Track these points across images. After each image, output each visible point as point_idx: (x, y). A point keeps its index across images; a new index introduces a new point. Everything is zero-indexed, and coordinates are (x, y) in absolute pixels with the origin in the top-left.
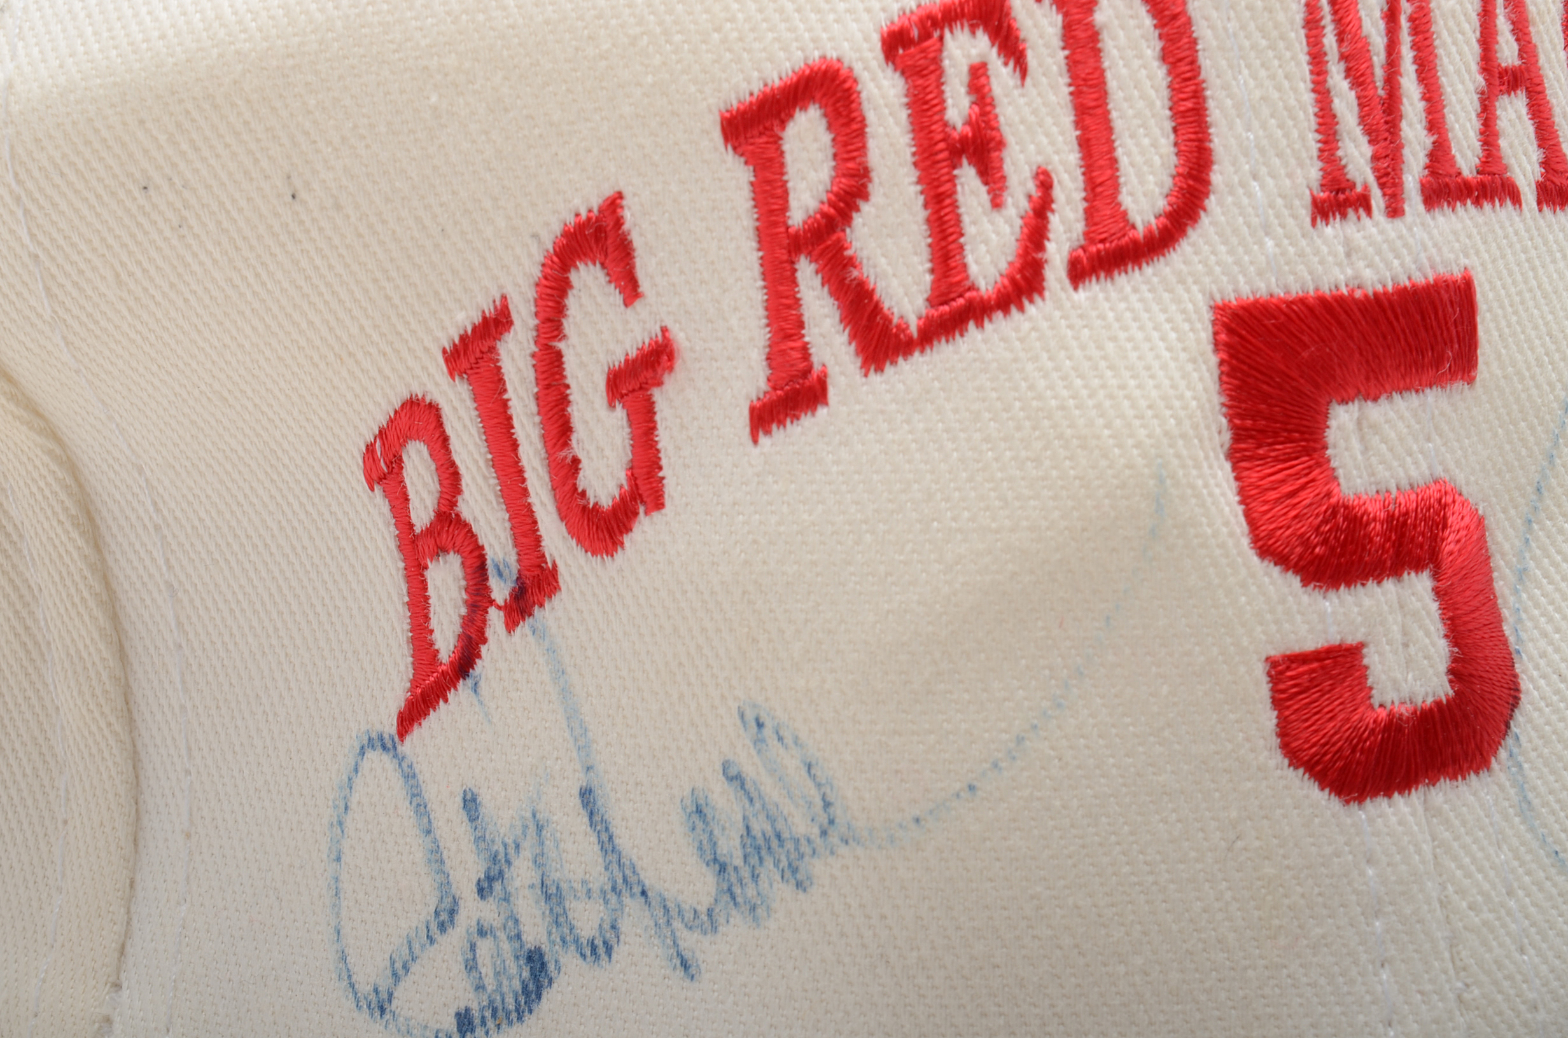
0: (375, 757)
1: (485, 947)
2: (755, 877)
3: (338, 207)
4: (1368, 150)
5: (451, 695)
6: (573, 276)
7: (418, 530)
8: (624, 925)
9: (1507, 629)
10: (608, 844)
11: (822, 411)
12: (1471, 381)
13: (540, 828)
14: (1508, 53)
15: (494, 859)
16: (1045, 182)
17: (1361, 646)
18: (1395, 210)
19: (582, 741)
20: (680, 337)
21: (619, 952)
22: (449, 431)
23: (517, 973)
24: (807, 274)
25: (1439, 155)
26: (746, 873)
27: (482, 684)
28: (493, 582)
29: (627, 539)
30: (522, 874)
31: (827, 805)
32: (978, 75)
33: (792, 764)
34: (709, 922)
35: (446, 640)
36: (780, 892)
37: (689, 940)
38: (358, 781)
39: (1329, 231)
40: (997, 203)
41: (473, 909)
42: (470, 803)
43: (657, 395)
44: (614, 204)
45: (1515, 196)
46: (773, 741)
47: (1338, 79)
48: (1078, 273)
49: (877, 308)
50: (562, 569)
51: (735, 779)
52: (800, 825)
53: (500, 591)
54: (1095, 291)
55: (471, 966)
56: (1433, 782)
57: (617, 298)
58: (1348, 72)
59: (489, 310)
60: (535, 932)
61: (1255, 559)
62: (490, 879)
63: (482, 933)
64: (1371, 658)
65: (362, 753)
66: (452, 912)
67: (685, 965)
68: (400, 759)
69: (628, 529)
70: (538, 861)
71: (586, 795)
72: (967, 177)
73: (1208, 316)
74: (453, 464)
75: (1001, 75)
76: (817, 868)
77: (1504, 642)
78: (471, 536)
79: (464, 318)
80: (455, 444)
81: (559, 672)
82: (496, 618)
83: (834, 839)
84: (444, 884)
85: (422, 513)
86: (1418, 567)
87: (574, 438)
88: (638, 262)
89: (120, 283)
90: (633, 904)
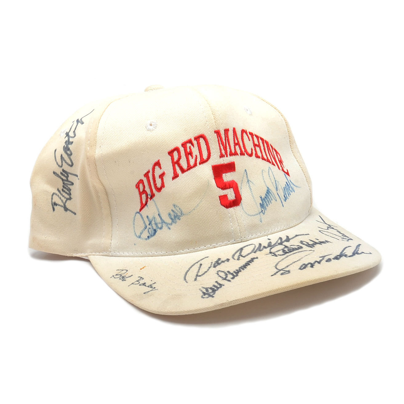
0: (137, 214)
1: (150, 230)
2: (175, 220)
3: (134, 162)
4: (224, 151)
5: (145, 207)
6: (155, 167)
7: (141, 192)
8: (163, 226)
9: (240, 193)
10: (161, 219)
11: (178, 177)
12: (235, 171)
13: (154, 218)
14: (236, 142)
15: (150, 222)
16: (196, 156)
17: (227, 195)
18: (227, 156)
19: (158, 210)
20: (165, 172)
21: (163, 228)
22: (144, 182)
23: (153, 232)
24: (176, 165)
25: (231, 151)
26: (174, 219)
27: (148, 206)
28: (149, 196)
29: (161, 190)
30: (153, 222)
31: (181, 212)
32: (190, 147)
33: (178, 209)
34: (171, 224)
35: (144, 202)
36: (178, 220)
37: (169, 226)
38: (136, 217)
39: (221, 159)
40: (192, 158)
41: (148, 227)
42: (147, 217)
43: (163, 177)
44: (159, 161)
45: (238, 155)
46: (176, 207)
47: (221, 145)
48: (200, 164)
49: (183, 168)
50: (155, 194)
51: (173, 211)
52: (179, 214)
53: (149, 197)
54: (201, 165)
55: (149, 232)
56: (234, 207)
57: (160, 169)
58: (222, 145)
59: (148, 171)
60: (155, 228)
61: (217, 188)
62: (150, 223)
63: (149, 229)
64: (228, 196)
65: (136, 214)
66: (146, 227)
67: (169, 228)
68: (140, 214)
69: (162, 189)
70: (155, 221)
71: (159, 214)
72: (190, 156)
73: (211, 167)
74: (144, 185)
75: (192, 147)
76: (181, 218)
77: (240, 194)
78: (146, 192)
79: (146, 172)
80: (145, 183)
81: (155, 204)
82: (149, 199)
83: (182, 215)
84: (145, 224)
85: (141, 190)
86: (231, 188)
87: (156, 182)
88: (161, 166)
89: (113, 171)
90: (164, 224)
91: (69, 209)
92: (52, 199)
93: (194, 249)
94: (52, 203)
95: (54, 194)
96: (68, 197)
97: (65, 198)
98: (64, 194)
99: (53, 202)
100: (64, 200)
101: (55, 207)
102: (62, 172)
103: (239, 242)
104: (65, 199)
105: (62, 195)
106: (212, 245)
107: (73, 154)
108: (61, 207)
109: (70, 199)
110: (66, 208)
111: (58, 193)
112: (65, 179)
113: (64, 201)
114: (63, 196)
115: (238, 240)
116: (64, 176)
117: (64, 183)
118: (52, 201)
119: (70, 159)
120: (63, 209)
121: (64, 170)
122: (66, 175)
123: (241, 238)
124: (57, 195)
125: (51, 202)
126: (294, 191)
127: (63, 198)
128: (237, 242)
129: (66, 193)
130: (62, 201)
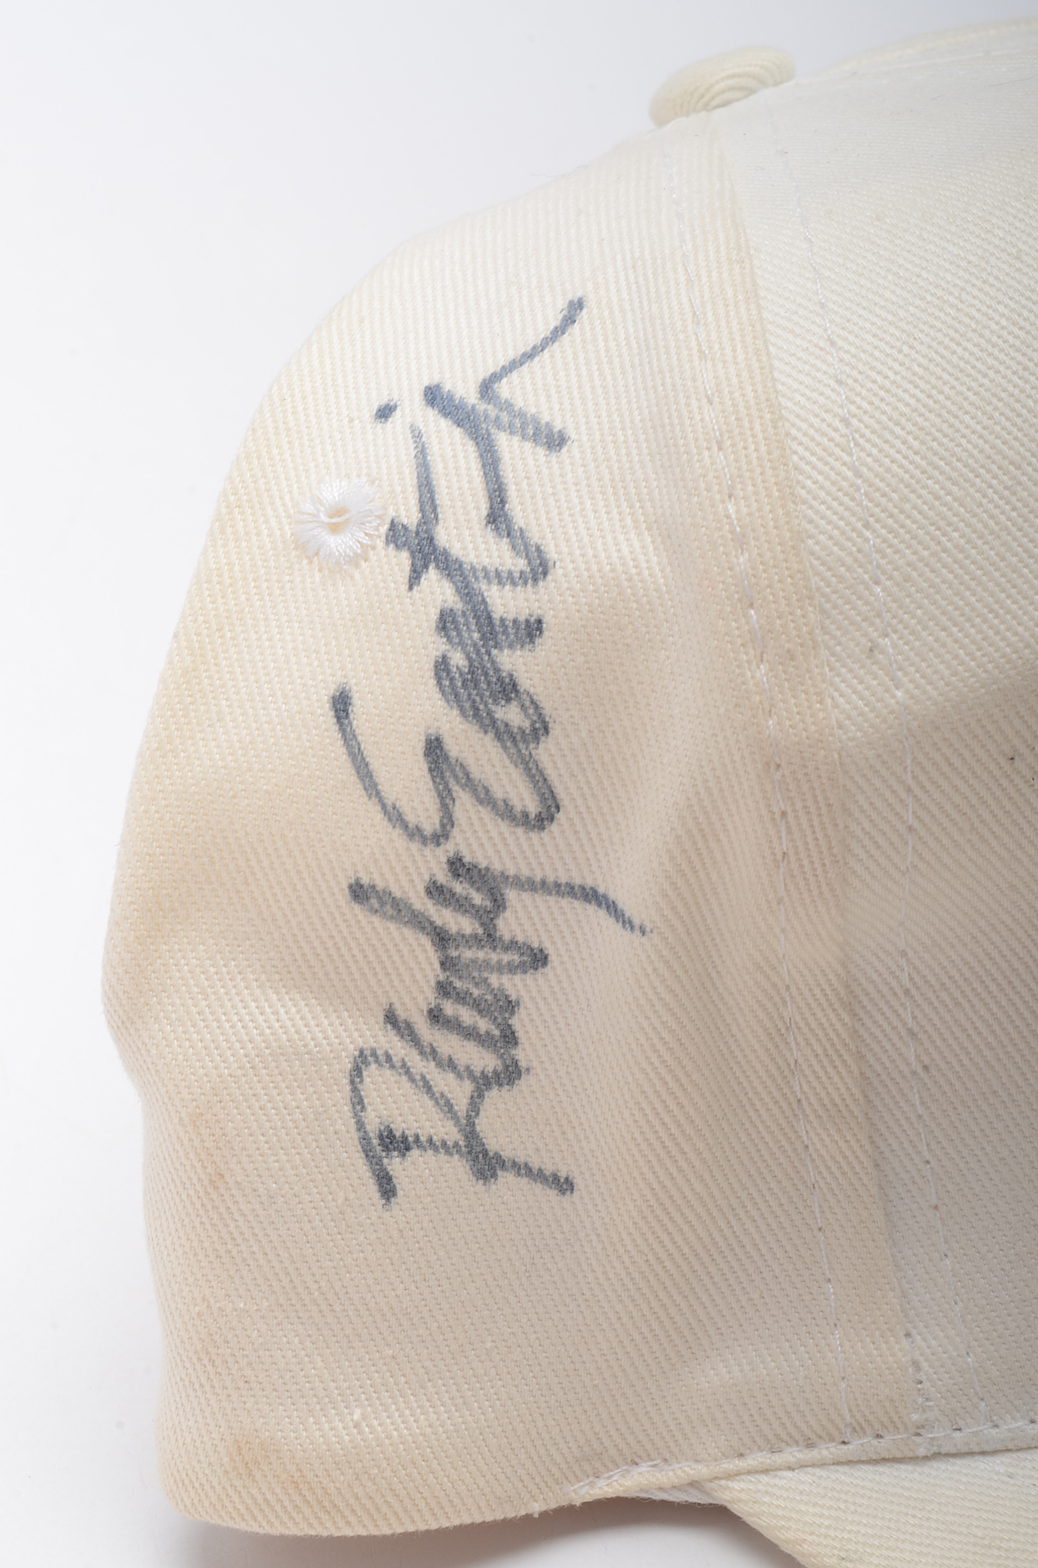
91: (506, 1154)
92: (358, 1103)
94: (365, 1139)
95: (361, 1062)
96: (486, 1061)
97: (459, 1076)
98: (449, 1044)
99: (373, 1125)
100: (460, 1092)
101: (395, 1165)
102: (443, 877)
104: (468, 1087)
105: (432, 1053)
107: (555, 730)
108: (442, 1157)
109: (511, 1073)
110: (485, 1153)
111: (399, 1048)
112: (468, 931)
113: (461, 1105)
114: (450, 1064)
116: (461, 905)
117: (446, 964)
118: (360, 1126)
119: (528, 770)
120: (458, 1168)
121: (467, 859)
122: (478, 899)
124: (392, 1067)
125: (355, 1135)
127: (444, 1082)
129: (470, 1034)
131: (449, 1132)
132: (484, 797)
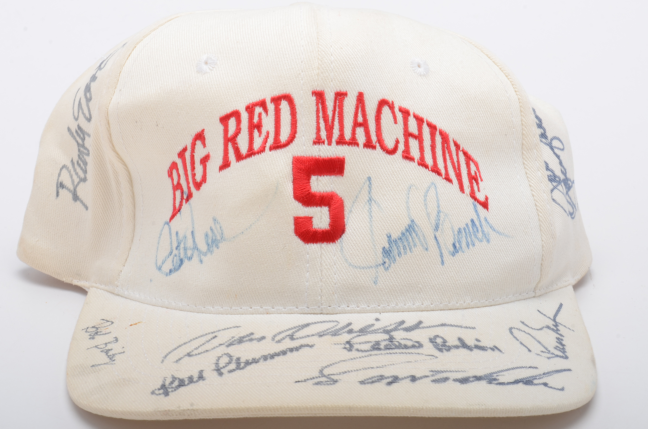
0: (166, 225)
1: (175, 258)
2: (212, 246)
3: (163, 128)
4: (326, 134)
5: (177, 215)
6: (196, 142)
7: (175, 185)
8: (194, 254)
9: (345, 220)
10: (194, 241)
11: (229, 168)
12: (342, 176)
13: (185, 238)
14: (360, 119)
15: (179, 243)
16: (268, 133)
17: (311, 218)
18: (330, 144)
19: (193, 224)
20: (211, 154)
21: (193, 259)
22: (179, 168)
23: (179, 262)
24: (230, 144)
25: (342, 136)
26: (211, 246)
27: (182, 214)
28: (184, 195)
29: (201, 188)
30: (182, 246)
31: (222, 234)
32: (260, 115)
33: (218, 227)
34: (205, 254)
35: (177, 205)
36: (215, 249)
37: (202, 257)
38: (163, 230)
39: (316, 146)
40: (260, 136)
41: (175, 252)
42: (177, 233)
43: (207, 163)
44: (203, 130)
45: (358, 145)
46: (216, 223)
47: (322, 121)
48: (271, 149)
49: (239, 151)
50: (193, 193)
51: (211, 229)
52: (219, 238)
53: (185, 197)
54: (273, 152)
55: (173, 261)
56: (323, 242)
57: (203, 147)
58: (324, 120)
59: (184, 147)
60: (182, 256)
61: (294, 200)
62: (178, 246)
63: (175, 256)
64: (313, 220)
65: (164, 225)
66: (172, 252)
67: (201, 261)
68: (169, 226)
69: (201, 186)
70: (184, 244)
71: (192, 232)
72: (256, 131)
73: (292, 158)
74: (179, 174)
75: (264, 114)
76: (220, 245)
77: (344, 222)
78: (182, 187)
79: (180, 148)
80: (179, 170)
81: (191, 211)
82: (184, 201)
83: (222, 240)
84: (172, 248)
85: (175, 183)
86: (325, 205)
87: (195, 170)
88: (206, 141)
89: (133, 138)
90: (196, 251)
91: (80, 197)
92: (59, 175)
93: (231, 308)
94: (57, 182)
95: (64, 166)
96: (82, 175)
97: (78, 177)
98: (79, 170)
99: (60, 181)
100: (76, 180)
101: (60, 190)
102: (77, 129)
103: (316, 312)
104: (78, 180)
105: (75, 170)
106: (264, 308)
107: (92, 100)
108: (68, 192)
109: (84, 180)
110: (77, 195)
111: (71, 167)
112: (81, 143)
113: (76, 183)
114: (77, 174)
115: (315, 309)
116: (79, 136)
117: (79, 150)
118: (58, 180)
119: (88, 108)
120: (70, 196)
121: (80, 126)
122: (82, 136)
123: (322, 305)
124: (68, 170)
125: (56, 181)
126: (488, 241)
127: (75, 177)
128: (313, 312)
129: (82, 169)
130: (73, 181)
131: (71, 187)
132: (83, 113)
